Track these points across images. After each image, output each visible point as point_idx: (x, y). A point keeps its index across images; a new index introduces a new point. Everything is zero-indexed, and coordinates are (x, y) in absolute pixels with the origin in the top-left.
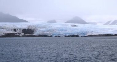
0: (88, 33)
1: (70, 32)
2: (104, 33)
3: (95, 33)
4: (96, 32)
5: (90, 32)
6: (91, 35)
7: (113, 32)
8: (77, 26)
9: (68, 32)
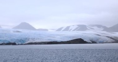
0: (29, 40)
1: (4, 39)
2: (49, 40)
3: (36, 40)
4: (39, 39)
5: (31, 39)
6: (31, 42)
7: (61, 38)
8: (21, 32)
9: (3, 39)
